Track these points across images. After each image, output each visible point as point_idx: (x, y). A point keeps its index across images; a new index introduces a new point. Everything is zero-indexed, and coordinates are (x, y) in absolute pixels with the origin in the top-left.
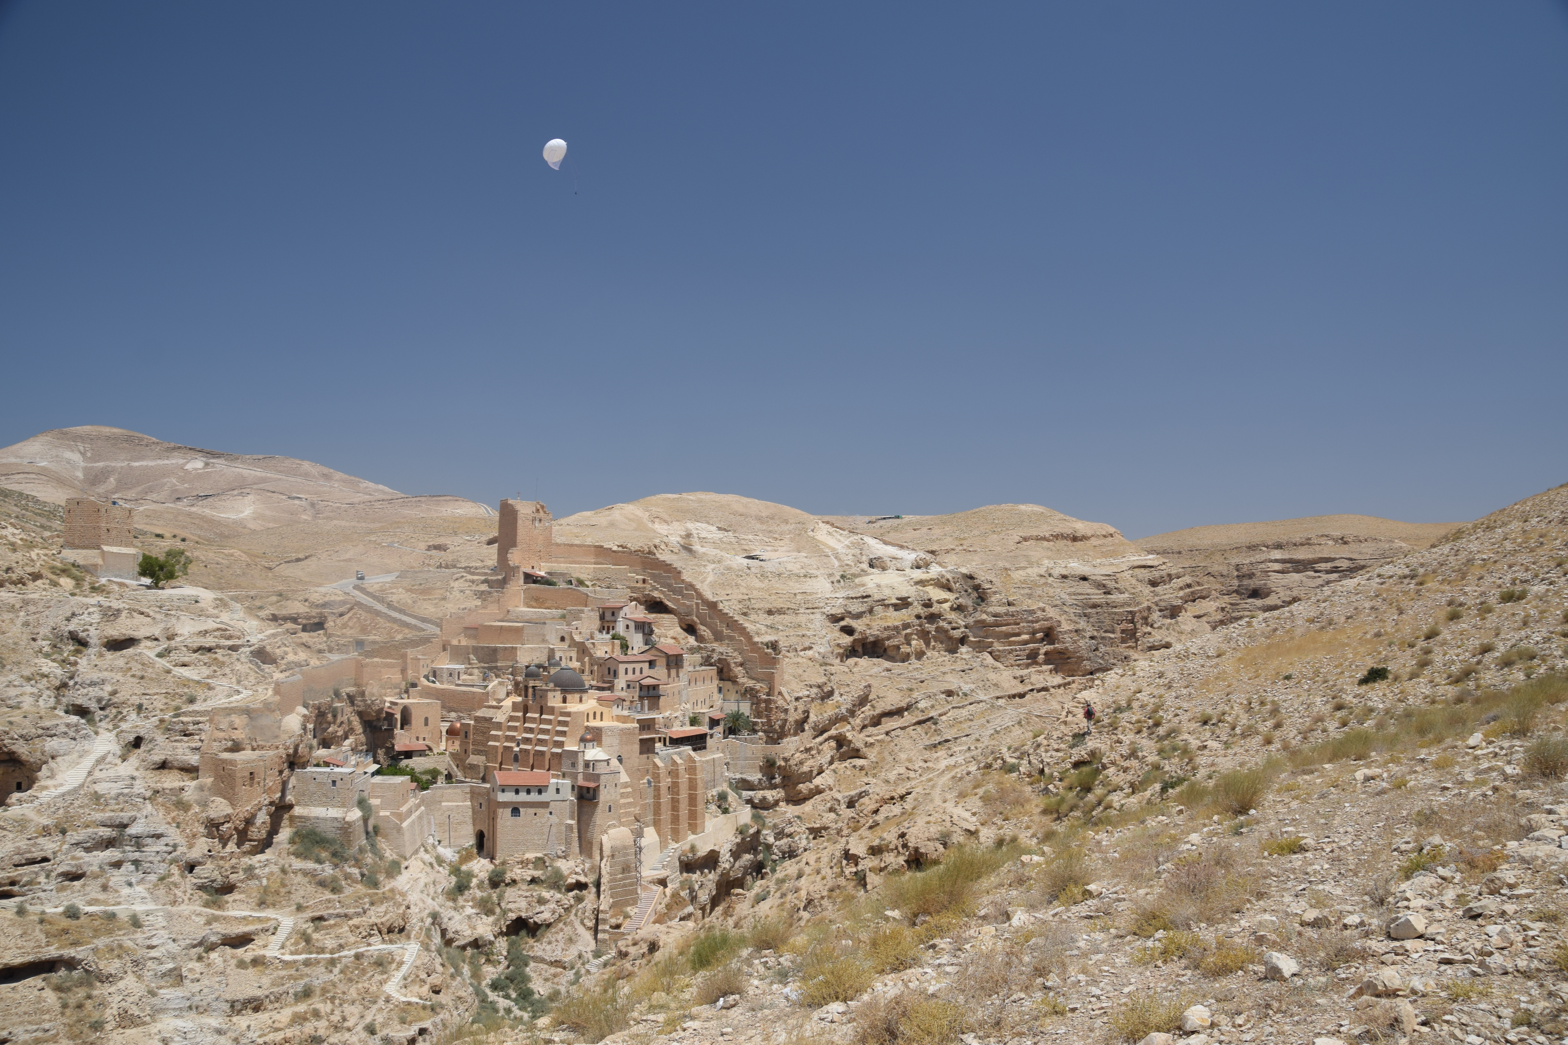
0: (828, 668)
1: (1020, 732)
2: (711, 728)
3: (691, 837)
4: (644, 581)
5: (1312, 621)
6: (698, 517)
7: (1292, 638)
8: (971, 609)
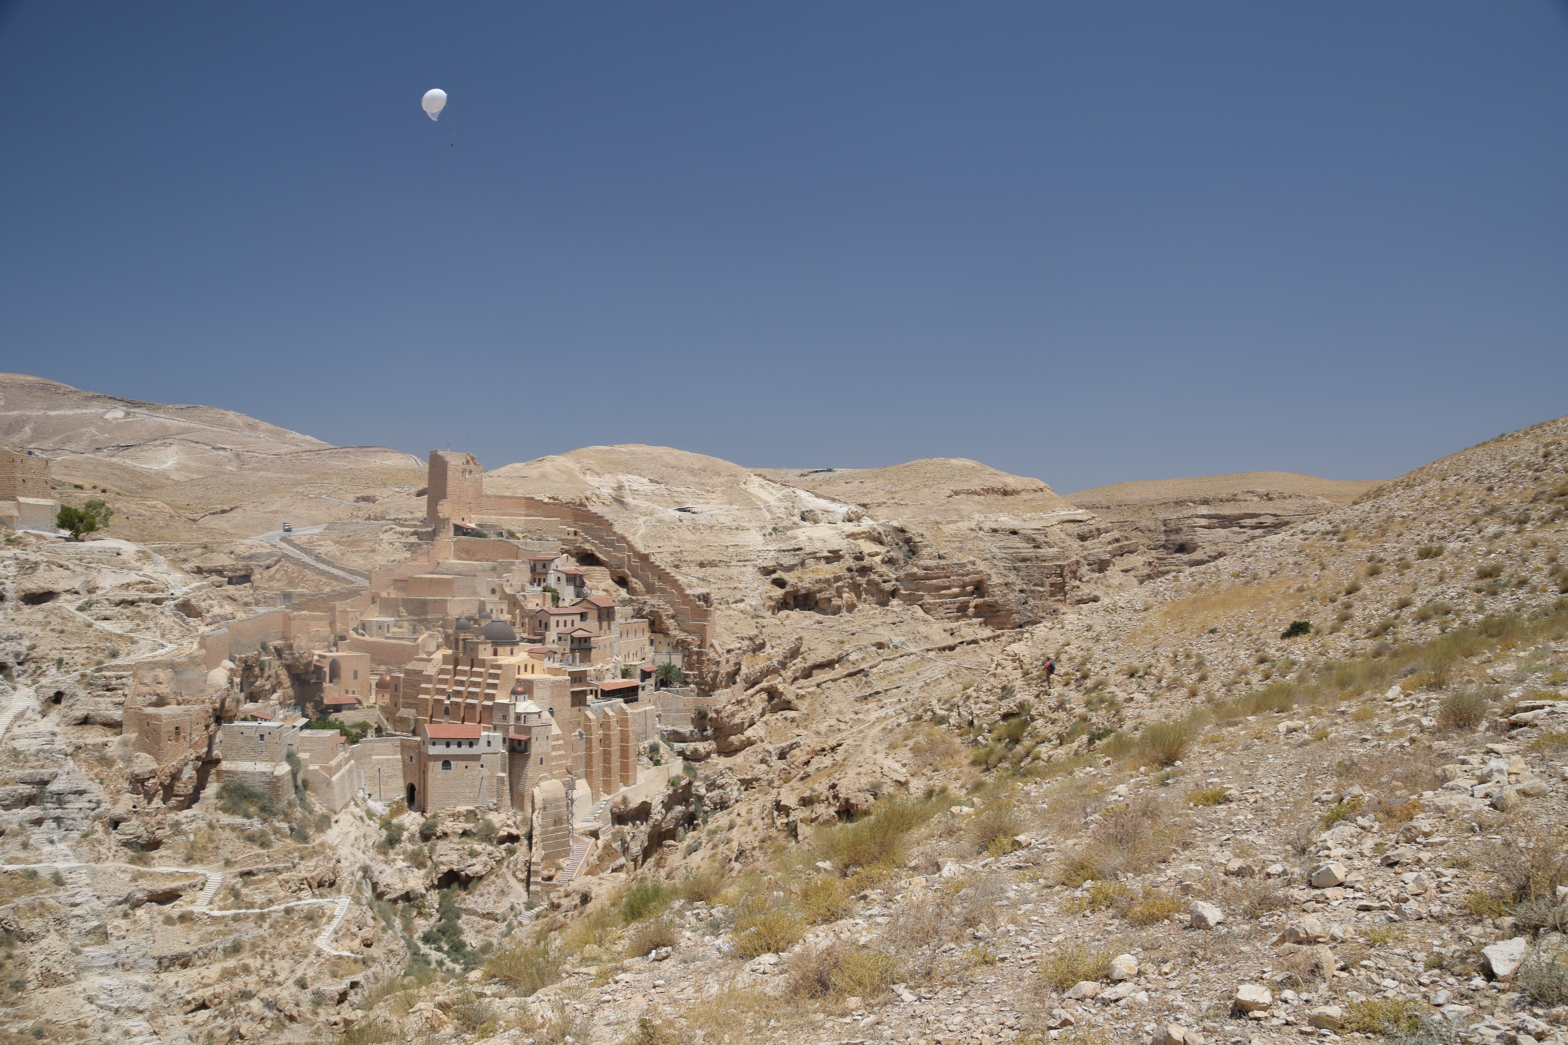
0: (760, 620)
1: (950, 684)
2: (643, 680)
3: (623, 789)
4: (575, 533)
5: (1237, 576)
6: (630, 468)
7: (1217, 593)
8: (902, 562)
